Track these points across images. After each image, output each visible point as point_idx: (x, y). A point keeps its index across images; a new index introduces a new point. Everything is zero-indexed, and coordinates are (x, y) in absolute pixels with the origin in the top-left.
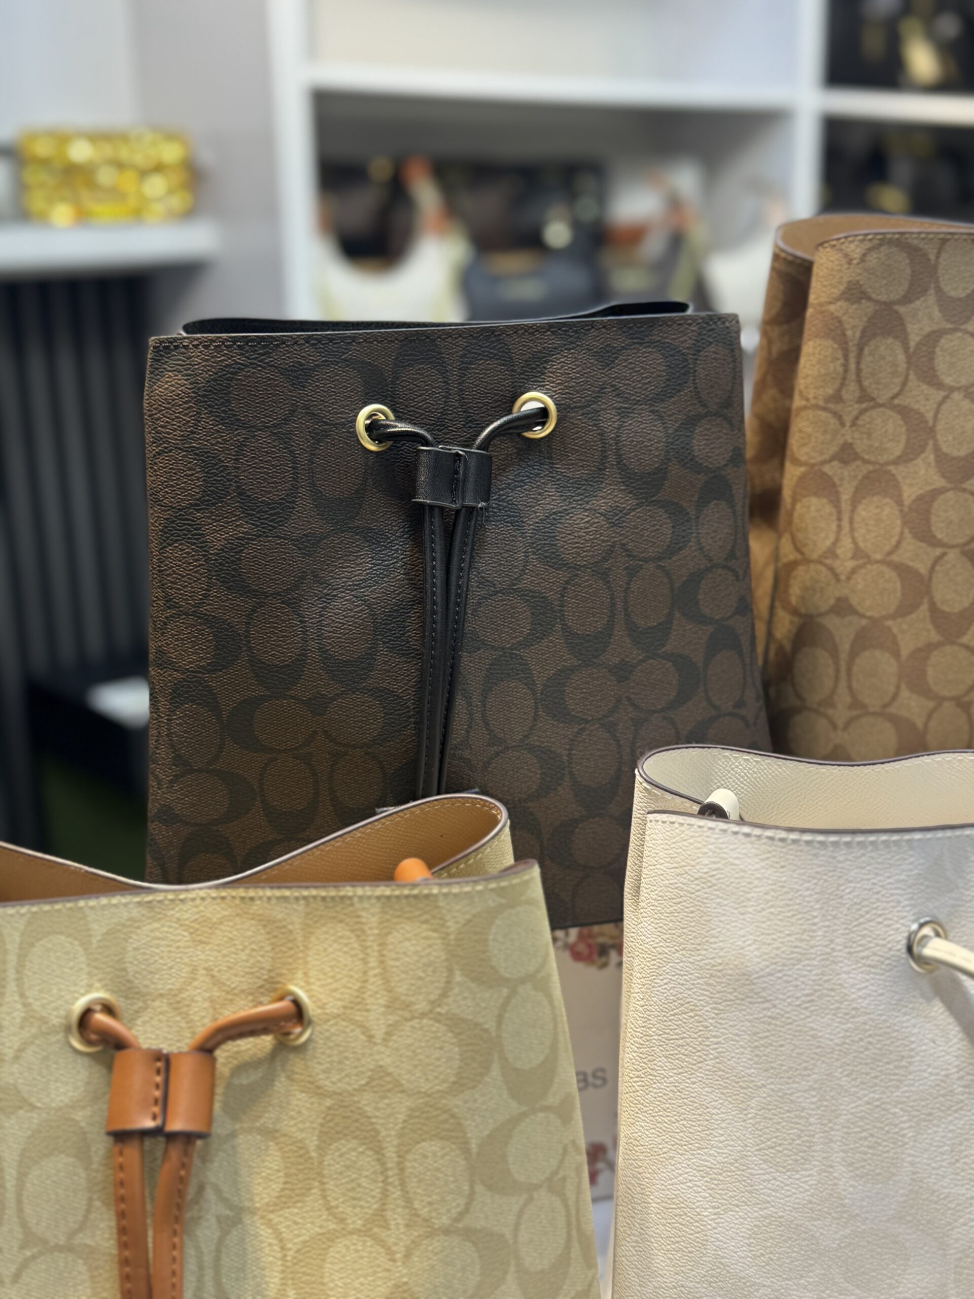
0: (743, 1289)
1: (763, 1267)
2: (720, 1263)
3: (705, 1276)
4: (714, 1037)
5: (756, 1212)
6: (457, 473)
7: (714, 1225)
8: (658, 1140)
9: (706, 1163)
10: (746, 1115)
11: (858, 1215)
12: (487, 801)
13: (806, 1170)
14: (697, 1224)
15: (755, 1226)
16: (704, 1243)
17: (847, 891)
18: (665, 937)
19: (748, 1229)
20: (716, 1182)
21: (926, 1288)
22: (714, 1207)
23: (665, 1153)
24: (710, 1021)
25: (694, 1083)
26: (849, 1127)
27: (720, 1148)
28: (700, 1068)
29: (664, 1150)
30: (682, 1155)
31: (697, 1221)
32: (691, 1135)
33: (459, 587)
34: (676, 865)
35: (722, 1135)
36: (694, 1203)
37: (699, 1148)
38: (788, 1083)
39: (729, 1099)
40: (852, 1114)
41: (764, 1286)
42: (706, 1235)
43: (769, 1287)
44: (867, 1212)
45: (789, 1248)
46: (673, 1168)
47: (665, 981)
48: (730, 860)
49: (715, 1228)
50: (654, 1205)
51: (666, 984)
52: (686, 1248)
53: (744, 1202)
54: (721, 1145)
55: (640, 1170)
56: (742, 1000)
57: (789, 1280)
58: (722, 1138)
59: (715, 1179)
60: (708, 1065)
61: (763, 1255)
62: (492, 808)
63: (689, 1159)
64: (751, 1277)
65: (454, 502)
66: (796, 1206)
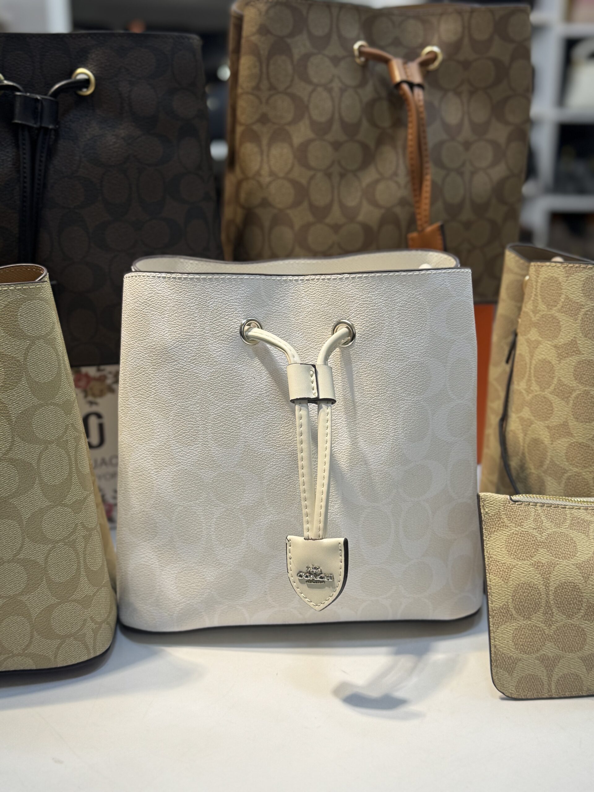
0: (170, 509)
1: (179, 496)
2: (160, 496)
3: (153, 504)
4: (154, 383)
5: (175, 468)
6: (37, 108)
7: (156, 478)
8: (131, 439)
9: (152, 447)
10: (168, 420)
11: (220, 465)
12: (38, 267)
13: (196, 444)
14: (149, 478)
15: (175, 475)
16: (152, 487)
17: (211, 303)
18: (131, 336)
19: (171, 478)
20: (156, 456)
21: (254, 500)
22: (156, 469)
23: (134, 445)
24: (152, 375)
25: (146, 408)
26: (214, 421)
27: (158, 439)
28: (148, 400)
29: (134, 444)
30: (141, 445)
31: (149, 477)
32: (145, 434)
33: (40, 170)
34: (134, 298)
35: (159, 432)
36: (147, 468)
37: (149, 440)
38: (186, 402)
39: (161, 413)
40: (215, 414)
41: (180, 506)
42: (153, 483)
43: (182, 506)
44: (225, 463)
45: (190, 485)
46: (138, 452)
47: (132, 358)
48: (157, 291)
49: (157, 479)
50: (130, 472)
51: (132, 360)
52: (144, 491)
53: (169, 464)
54: (158, 437)
55: (124, 457)
56: (165, 361)
57: (191, 502)
58: (159, 434)
59: (156, 455)
60: (151, 398)
61: (178, 490)
62: (40, 270)
63: (144, 446)
64: (174, 502)
65: (35, 123)
66: (193, 463)
